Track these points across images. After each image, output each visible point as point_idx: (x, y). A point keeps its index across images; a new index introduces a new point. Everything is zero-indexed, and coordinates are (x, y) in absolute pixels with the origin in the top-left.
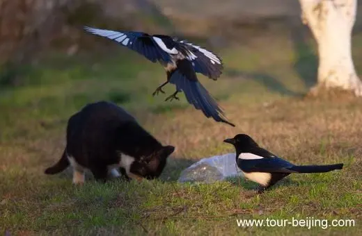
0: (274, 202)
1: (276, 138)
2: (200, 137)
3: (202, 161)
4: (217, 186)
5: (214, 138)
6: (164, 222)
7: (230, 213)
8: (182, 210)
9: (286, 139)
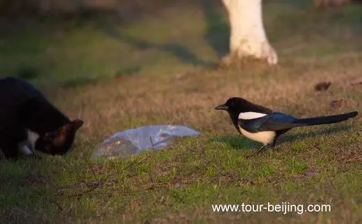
0: (190, 174)
1: (190, 110)
2: (113, 111)
3: (116, 135)
4: (132, 160)
5: (127, 112)
6: (78, 199)
7: (146, 186)
8: (96, 186)
9: (200, 111)
